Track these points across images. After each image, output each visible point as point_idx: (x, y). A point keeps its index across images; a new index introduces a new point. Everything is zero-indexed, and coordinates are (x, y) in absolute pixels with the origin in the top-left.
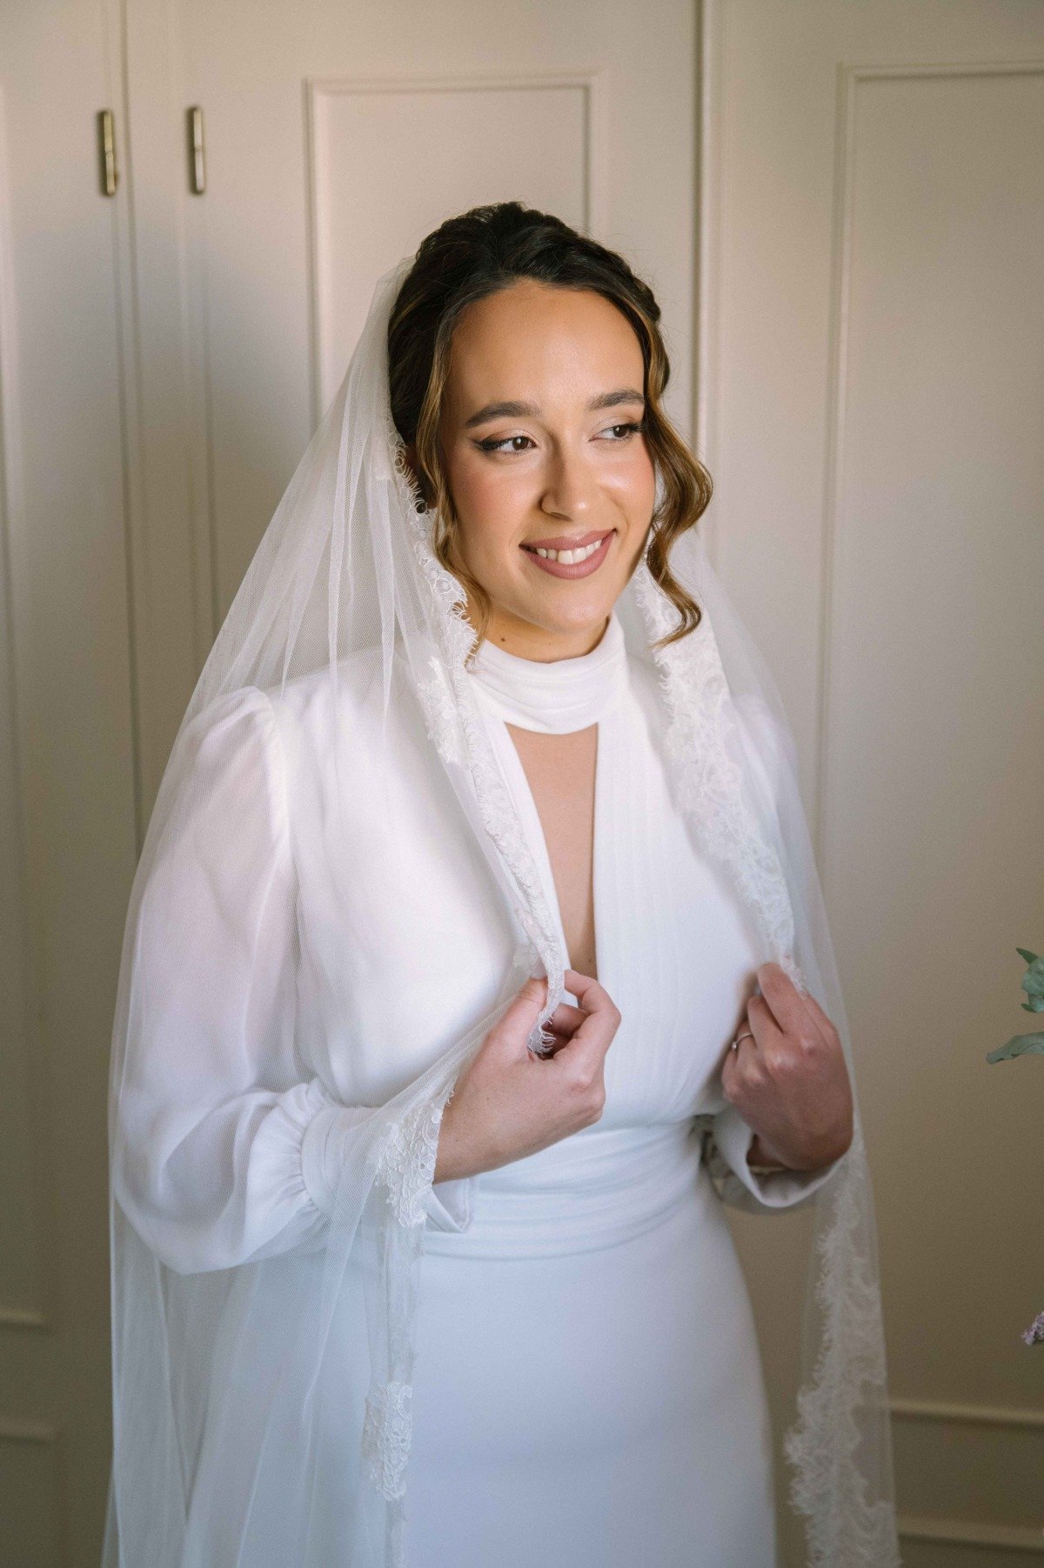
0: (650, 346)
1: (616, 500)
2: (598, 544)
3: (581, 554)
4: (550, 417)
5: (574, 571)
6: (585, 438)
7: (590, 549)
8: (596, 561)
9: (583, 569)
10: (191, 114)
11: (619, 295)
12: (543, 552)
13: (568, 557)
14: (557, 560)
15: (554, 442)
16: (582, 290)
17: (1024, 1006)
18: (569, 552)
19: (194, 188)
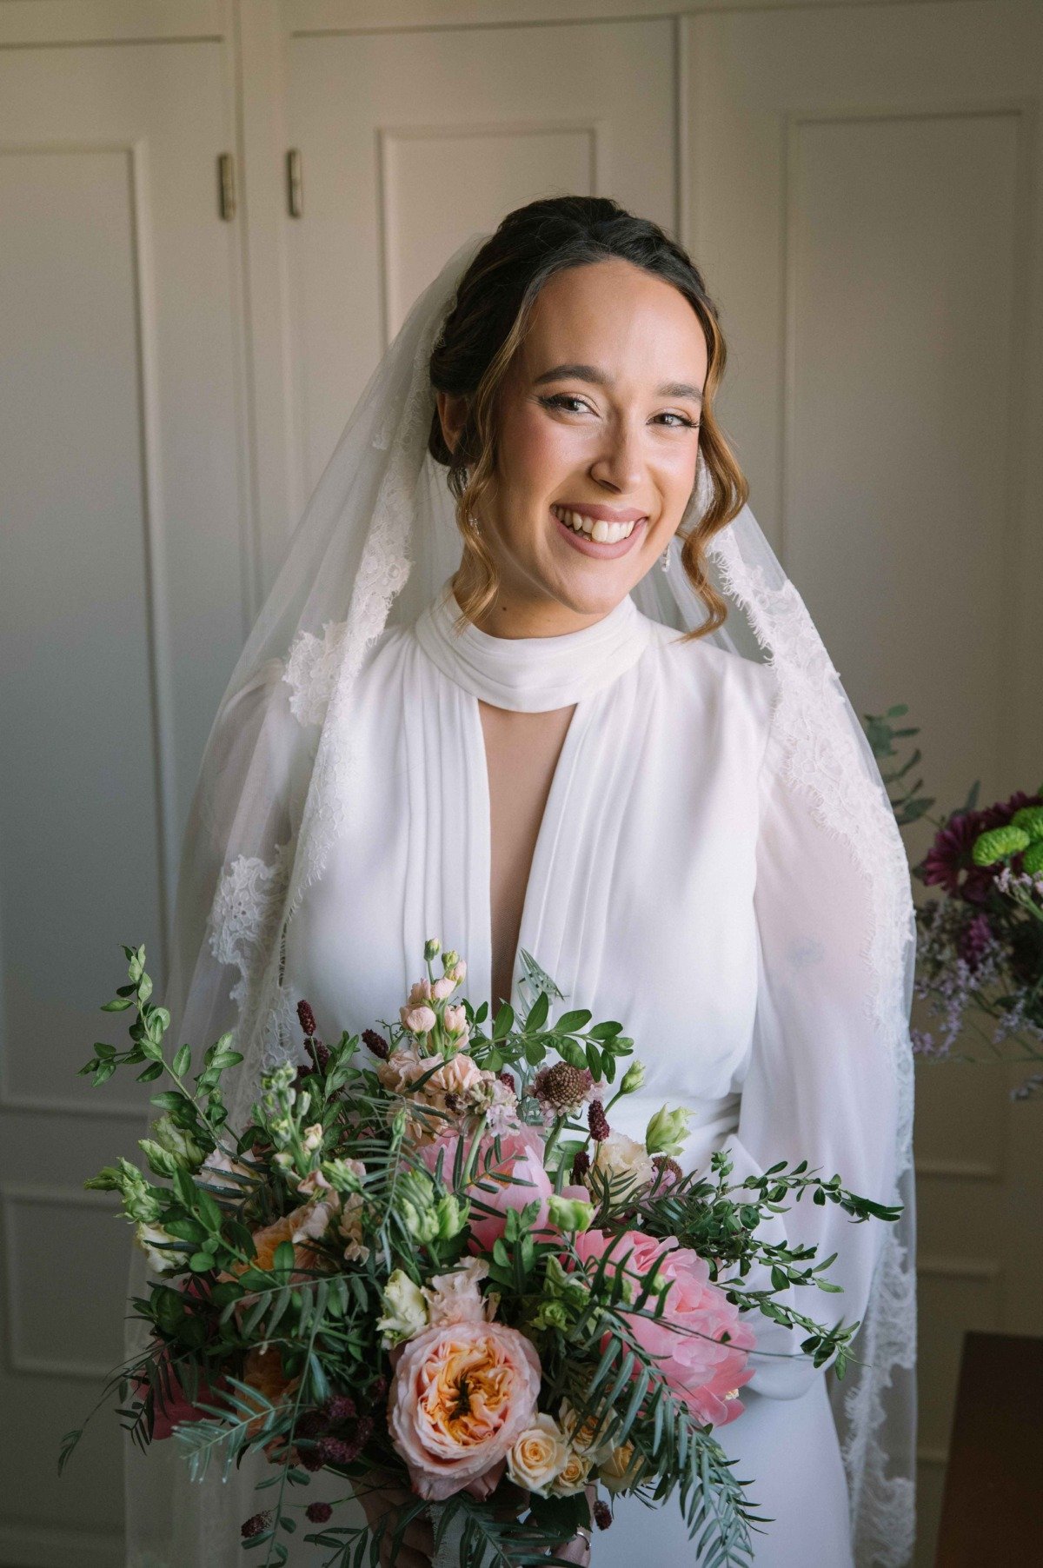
6: (646, 418)
10: (290, 157)
19: (293, 212)
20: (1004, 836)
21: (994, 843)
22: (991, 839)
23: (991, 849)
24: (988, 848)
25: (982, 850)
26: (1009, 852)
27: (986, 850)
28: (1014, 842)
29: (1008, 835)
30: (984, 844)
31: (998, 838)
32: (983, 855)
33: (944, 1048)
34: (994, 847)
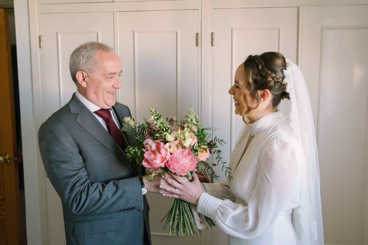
10: (212, 34)
19: (212, 45)
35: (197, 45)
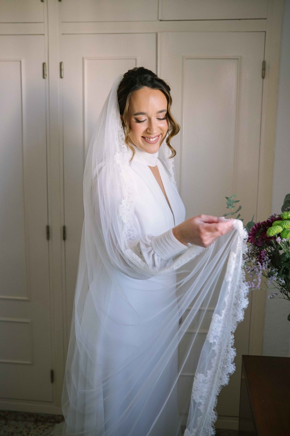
0: (169, 100)
1: (161, 129)
2: (157, 137)
3: (154, 139)
4: (150, 115)
5: (152, 142)
6: (156, 118)
7: (156, 138)
8: (156, 141)
9: (154, 142)
10: (61, 64)
11: (164, 90)
12: (146, 139)
13: (151, 140)
14: (149, 140)
15: (150, 120)
16: (156, 89)
17: (227, 208)
18: (152, 139)
19: (61, 77)
20: (277, 228)
21: (274, 230)
22: (273, 229)
23: (274, 232)
24: (273, 231)
25: (271, 232)
26: (278, 232)
27: (272, 232)
28: (279, 230)
29: (278, 228)
30: (271, 230)
31: (275, 229)
32: (271, 233)
33: (258, 286)
34: (274, 231)
35: (44, 78)
